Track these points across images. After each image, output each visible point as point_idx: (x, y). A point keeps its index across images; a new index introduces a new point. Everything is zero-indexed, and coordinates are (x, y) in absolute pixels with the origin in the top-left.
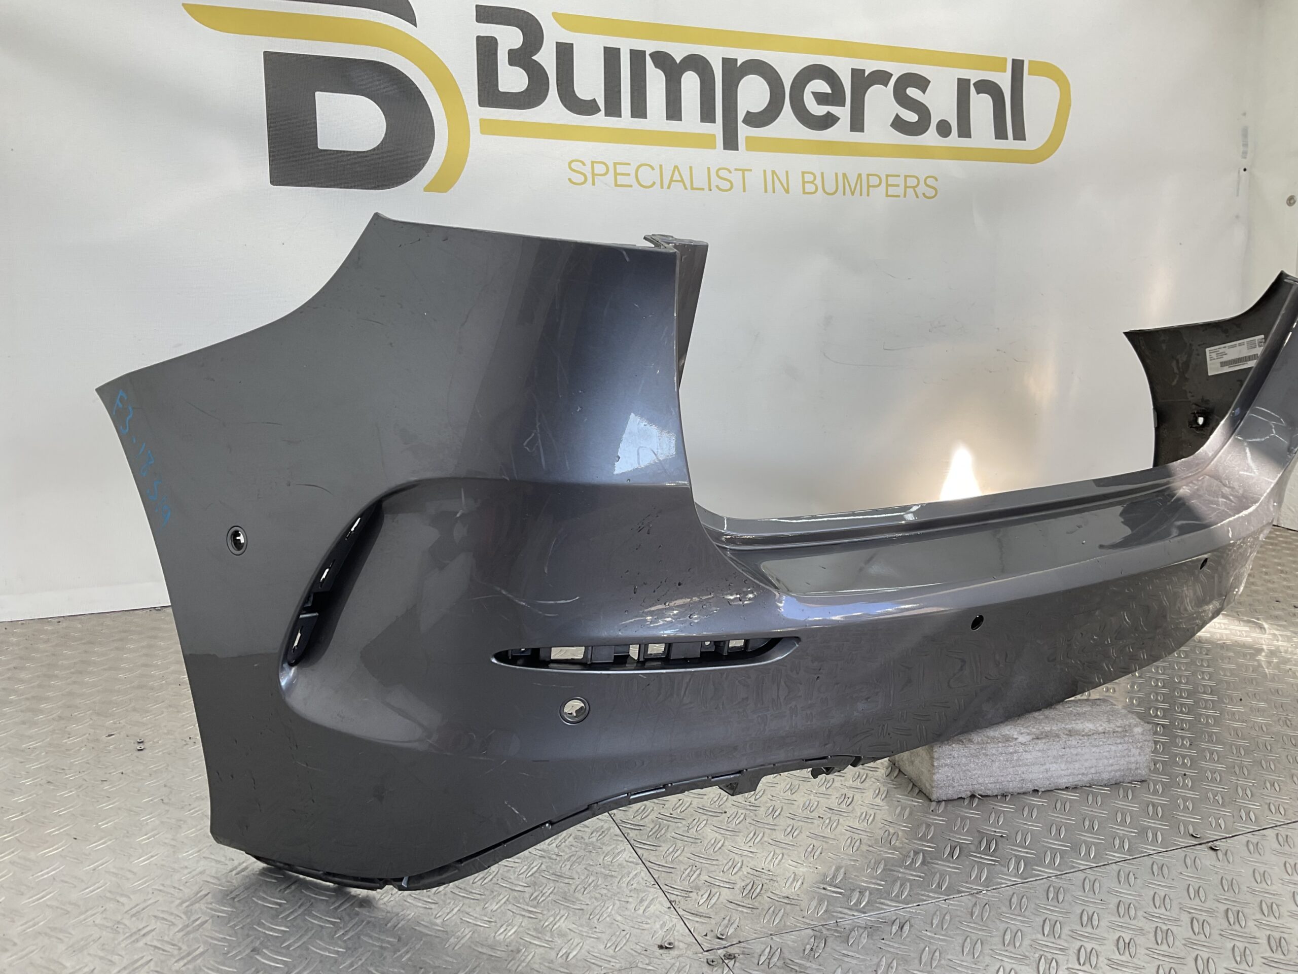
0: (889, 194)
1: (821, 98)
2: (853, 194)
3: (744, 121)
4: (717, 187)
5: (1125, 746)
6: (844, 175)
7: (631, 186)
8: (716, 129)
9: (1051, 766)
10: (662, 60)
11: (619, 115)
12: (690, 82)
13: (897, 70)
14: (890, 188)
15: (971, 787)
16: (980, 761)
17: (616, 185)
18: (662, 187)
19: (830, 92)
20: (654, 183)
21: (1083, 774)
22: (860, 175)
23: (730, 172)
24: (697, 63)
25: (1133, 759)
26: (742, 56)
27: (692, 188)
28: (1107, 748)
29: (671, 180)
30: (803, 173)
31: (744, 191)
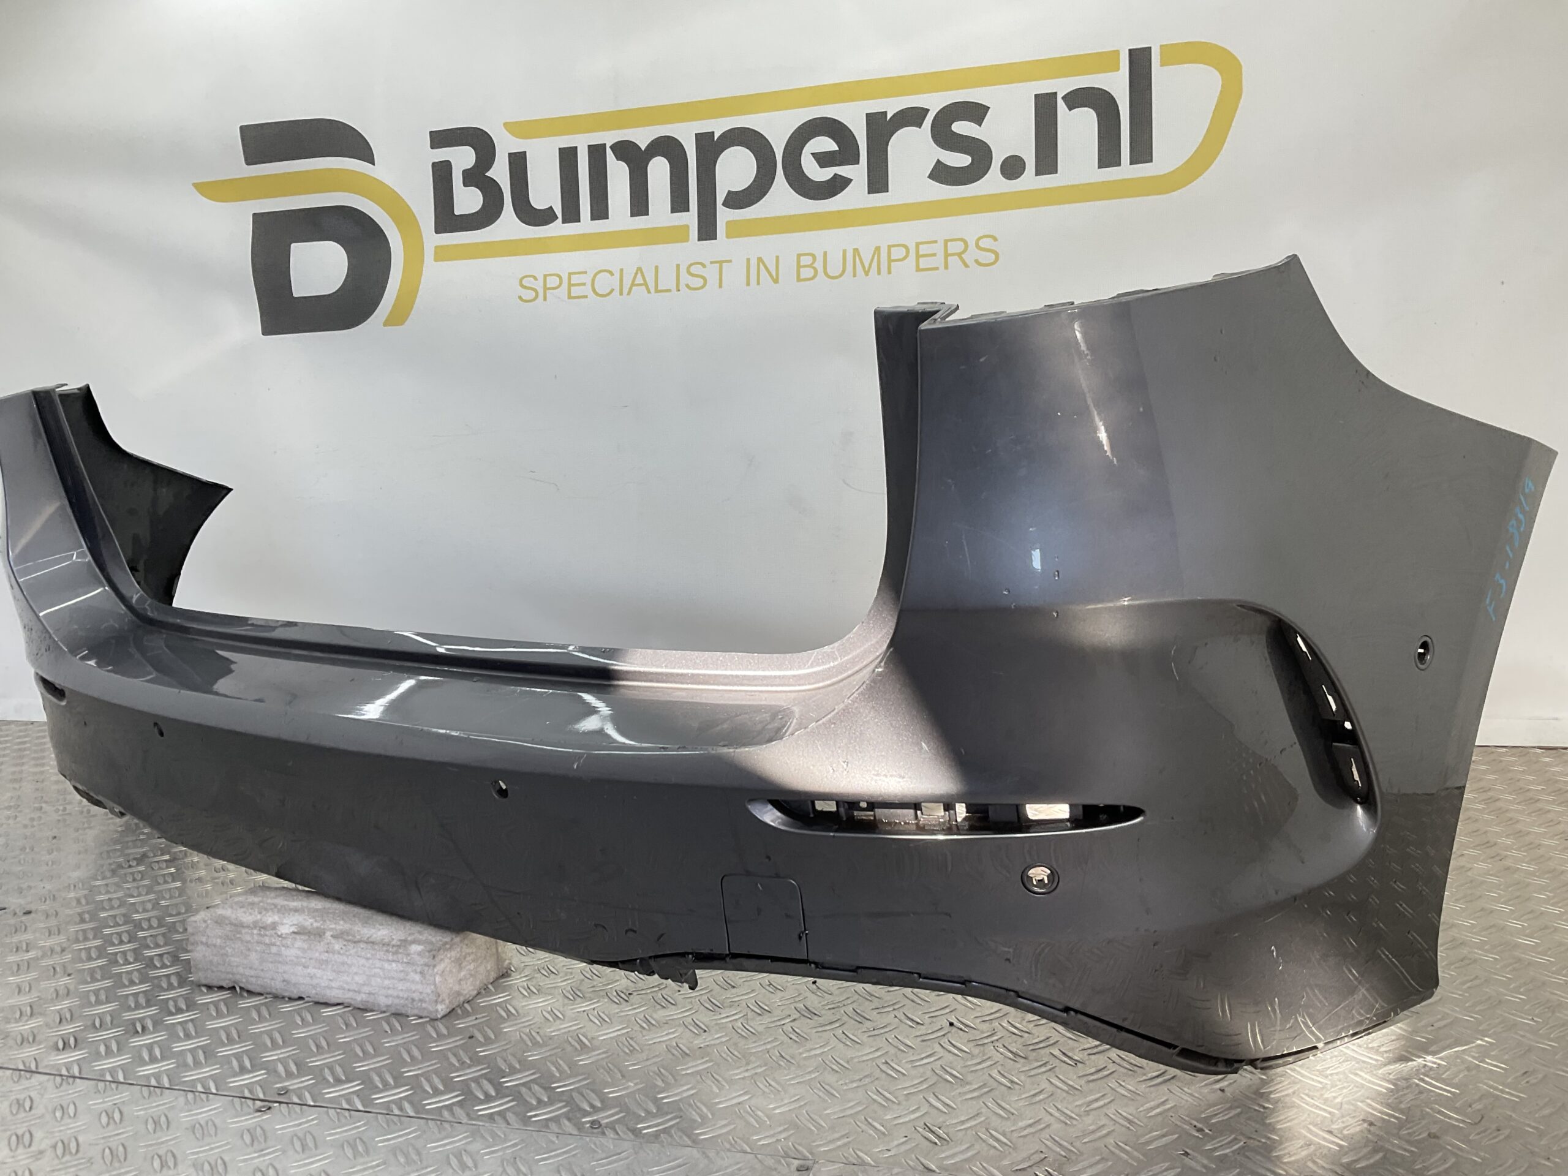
0: (921, 267)
1: (824, 159)
2: (867, 273)
3: (724, 204)
4: (687, 286)
6: (856, 251)
7: (586, 297)
8: (691, 218)
10: (624, 150)
11: (577, 219)
12: (659, 170)
13: (934, 102)
14: (921, 260)
15: (230, 976)
17: (570, 297)
18: (621, 294)
19: (837, 149)
20: (612, 290)
22: (878, 249)
23: (704, 266)
24: (668, 147)
26: (719, 127)
27: (657, 291)
29: (633, 284)
30: (799, 256)
31: (720, 286)
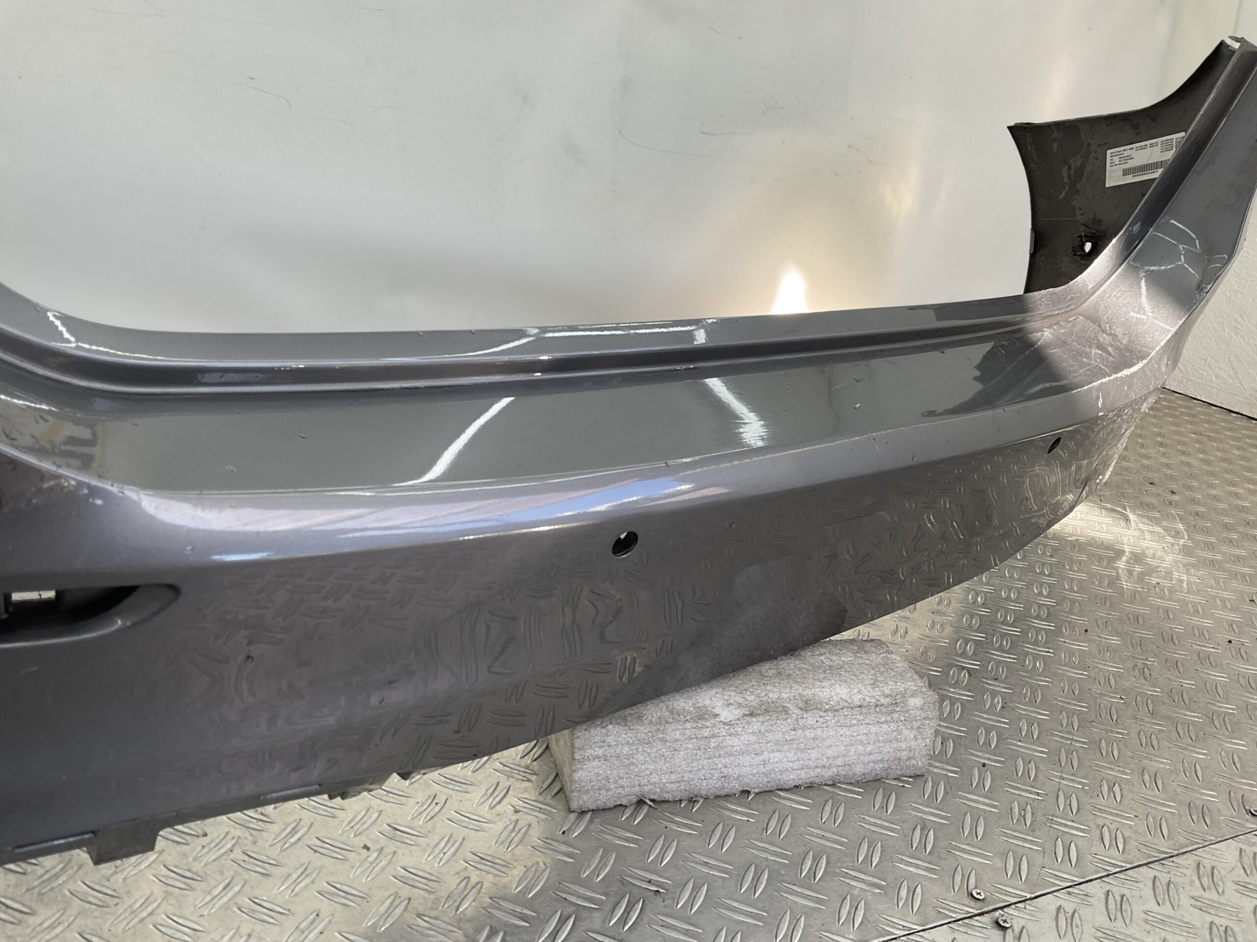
5: (893, 726)
9: (772, 755)
15: (637, 789)
16: (655, 750)
21: (824, 767)
25: (904, 746)
28: (863, 729)
